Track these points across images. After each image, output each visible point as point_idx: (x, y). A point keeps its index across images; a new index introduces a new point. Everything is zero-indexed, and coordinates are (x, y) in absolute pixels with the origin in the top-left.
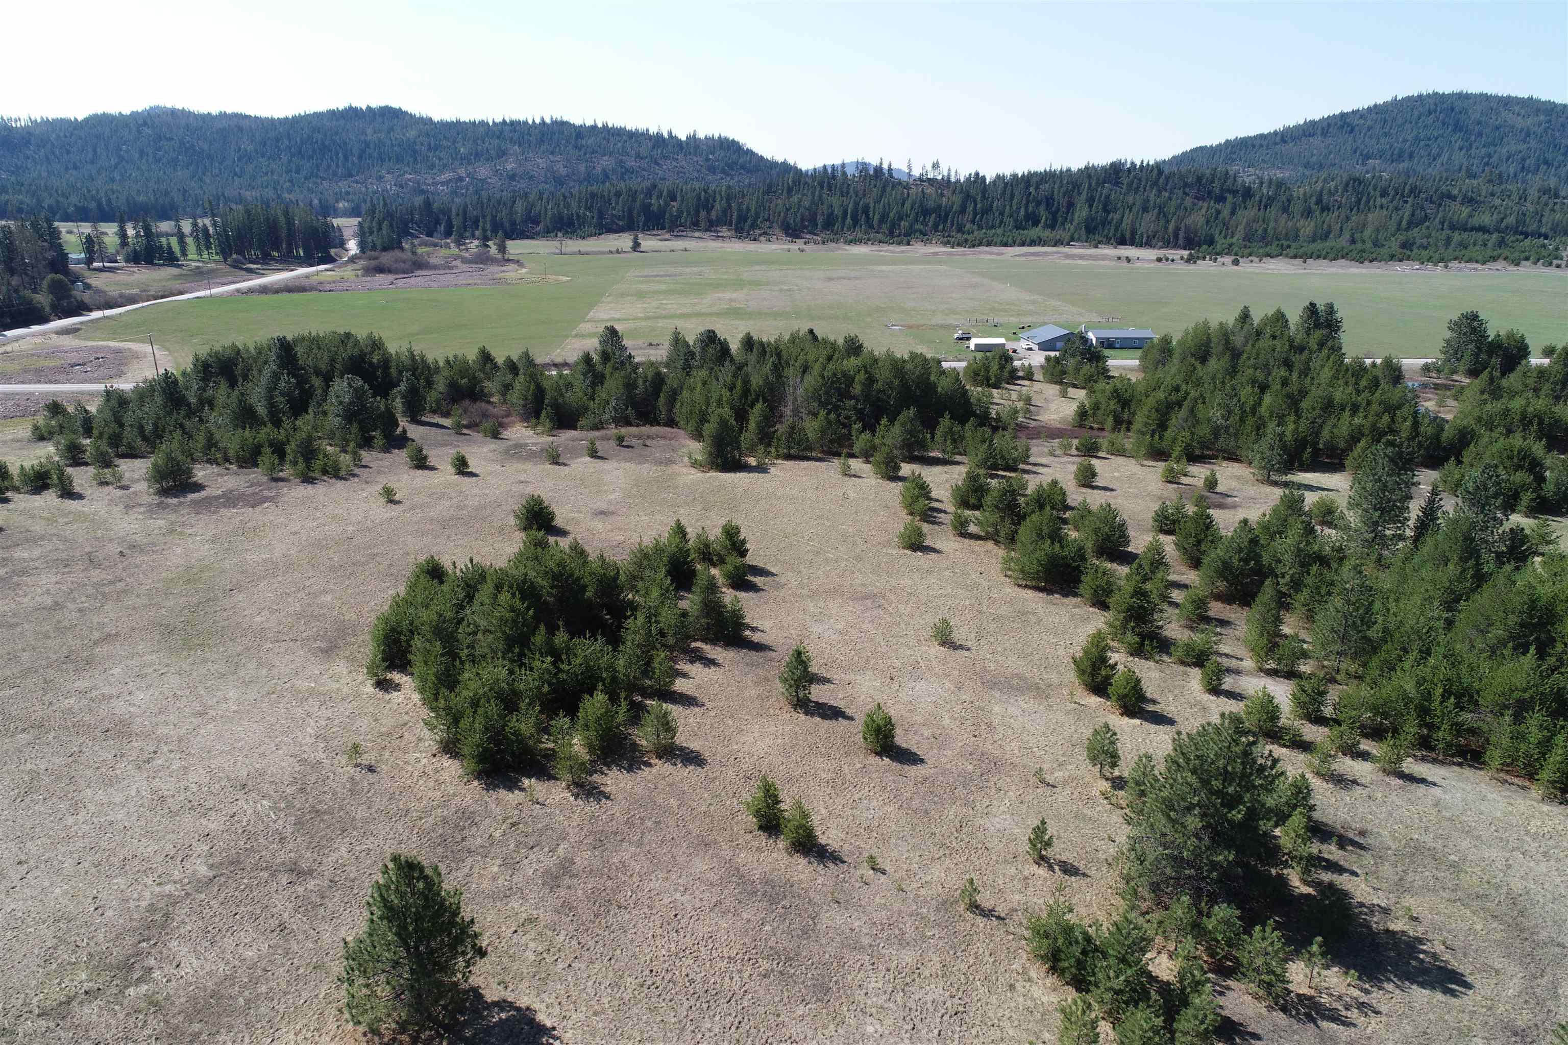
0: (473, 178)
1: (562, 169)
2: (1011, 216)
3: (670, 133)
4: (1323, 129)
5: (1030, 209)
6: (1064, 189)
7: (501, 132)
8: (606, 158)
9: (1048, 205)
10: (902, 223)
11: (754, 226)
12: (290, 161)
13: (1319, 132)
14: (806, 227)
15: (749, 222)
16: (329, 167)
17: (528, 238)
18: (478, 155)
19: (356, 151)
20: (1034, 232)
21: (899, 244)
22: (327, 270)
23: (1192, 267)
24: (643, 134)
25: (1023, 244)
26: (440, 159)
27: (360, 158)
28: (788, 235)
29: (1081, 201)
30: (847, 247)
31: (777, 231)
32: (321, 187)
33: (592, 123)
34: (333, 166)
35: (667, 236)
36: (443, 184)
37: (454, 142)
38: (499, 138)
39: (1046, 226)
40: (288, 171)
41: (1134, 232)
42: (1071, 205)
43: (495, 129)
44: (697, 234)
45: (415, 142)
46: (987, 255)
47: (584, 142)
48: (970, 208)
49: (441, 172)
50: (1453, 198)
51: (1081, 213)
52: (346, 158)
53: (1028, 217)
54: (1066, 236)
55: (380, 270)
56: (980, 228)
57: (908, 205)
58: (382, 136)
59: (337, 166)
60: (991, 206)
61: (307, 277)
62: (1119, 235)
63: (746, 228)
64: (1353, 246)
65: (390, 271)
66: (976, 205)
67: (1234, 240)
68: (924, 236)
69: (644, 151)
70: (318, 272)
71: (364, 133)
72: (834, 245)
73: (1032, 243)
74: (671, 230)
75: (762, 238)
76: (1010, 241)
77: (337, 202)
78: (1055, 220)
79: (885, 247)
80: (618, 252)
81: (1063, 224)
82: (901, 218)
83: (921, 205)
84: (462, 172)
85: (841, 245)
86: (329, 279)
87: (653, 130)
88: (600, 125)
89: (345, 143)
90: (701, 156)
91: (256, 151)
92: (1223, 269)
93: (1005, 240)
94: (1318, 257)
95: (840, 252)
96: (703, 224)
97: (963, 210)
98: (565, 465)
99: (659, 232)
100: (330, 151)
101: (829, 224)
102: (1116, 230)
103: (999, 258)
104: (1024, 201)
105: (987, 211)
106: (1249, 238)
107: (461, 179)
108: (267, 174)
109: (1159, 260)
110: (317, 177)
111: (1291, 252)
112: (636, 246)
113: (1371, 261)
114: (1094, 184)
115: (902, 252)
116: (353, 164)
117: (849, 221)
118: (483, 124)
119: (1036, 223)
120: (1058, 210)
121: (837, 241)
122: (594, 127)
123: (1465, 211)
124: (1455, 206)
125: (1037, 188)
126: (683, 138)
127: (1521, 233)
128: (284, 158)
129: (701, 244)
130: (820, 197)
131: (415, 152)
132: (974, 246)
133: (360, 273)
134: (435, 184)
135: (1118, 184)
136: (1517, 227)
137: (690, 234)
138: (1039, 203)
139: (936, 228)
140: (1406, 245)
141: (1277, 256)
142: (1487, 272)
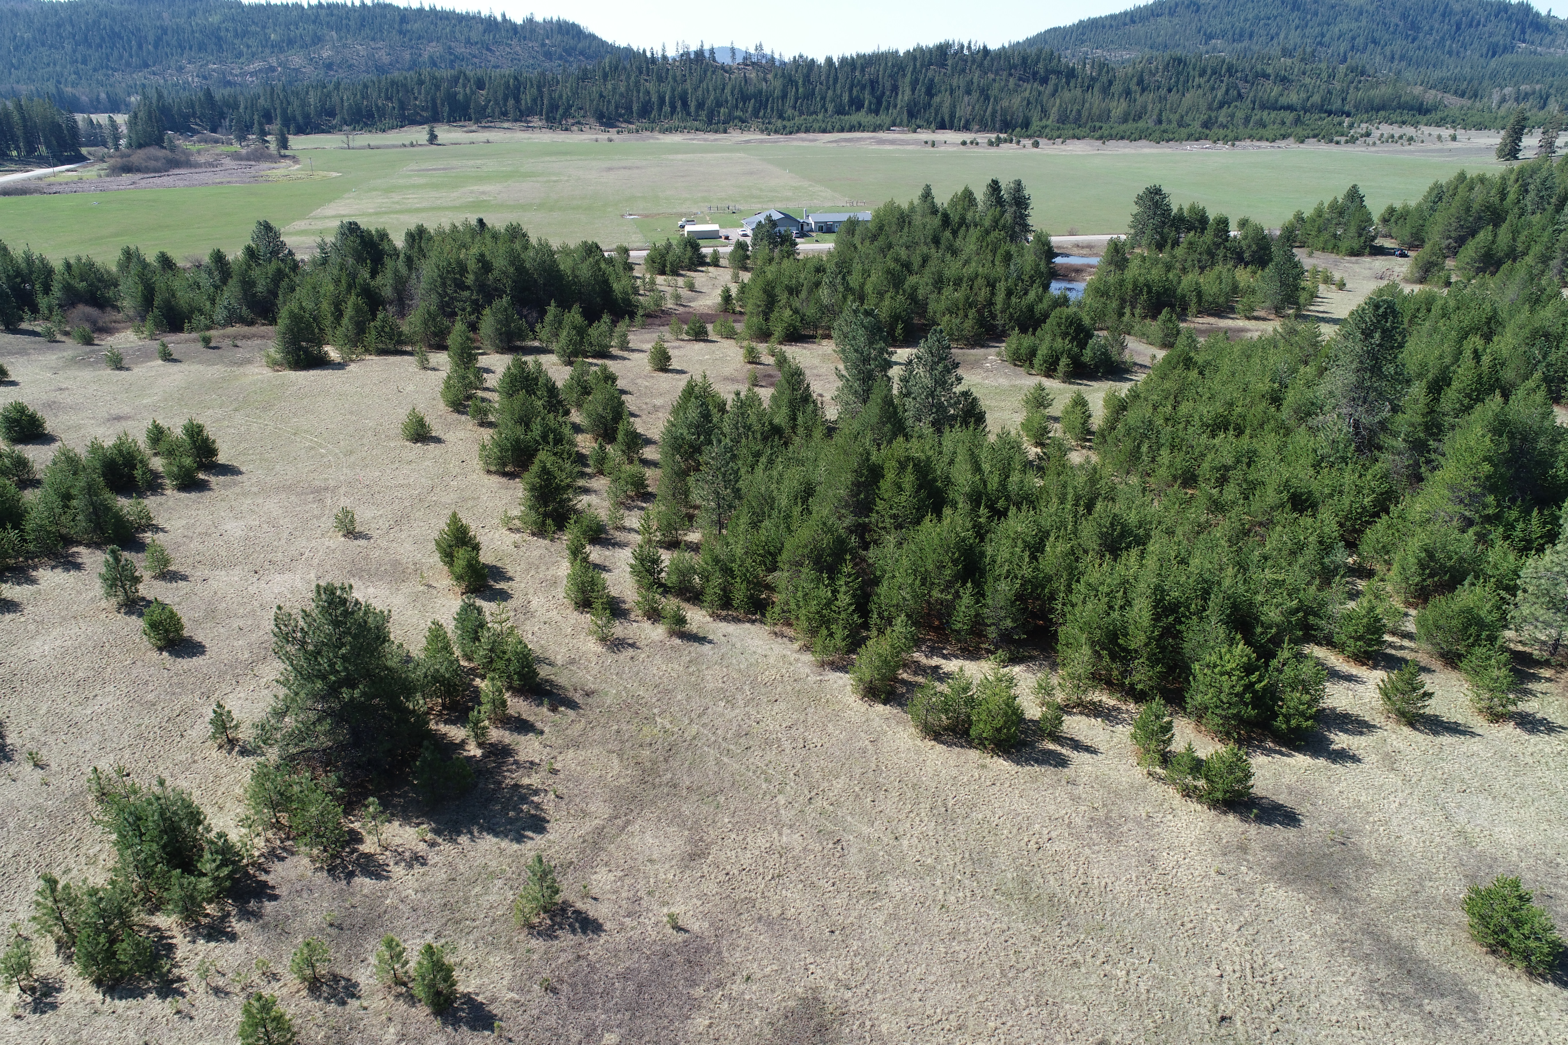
0: (284, 68)
1: (384, 57)
2: (833, 100)
3: (504, 16)
4: (1170, 8)
5: (855, 92)
6: (888, 71)
7: (317, 16)
8: (434, 44)
9: (873, 88)
10: (722, 110)
11: (566, 115)
12: (74, 51)
13: (1167, 10)
14: (621, 115)
15: (561, 111)
16: (121, 57)
17: (323, 132)
18: (291, 42)
19: (151, 38)
20: (855, 118)
21: (716, 132)
22: (68, 171)
23: (993, 150)
24: (474, 17)
25: (842, 130)
26: (248, 47)
27: (156, 47)
28: (602, 124)
29: (905, 86)
30: (661, 136)
31: (592, 121)
32: (112, 80)
33: (419, 6)
34: (126, 55)
35: (474, 128)
36: (251, 74)
37: (264, 27)
38: (314, 22)
39: (870, 111)
40: (74, 62)
41: (952, 116)
42: (895, 89)
43: (310, 12)
44: (506, 125)
45: (219, 28)
46: (801, 142)
47: (409, 27)
48: (792, 93)
49: (250, 62)
50: (1266, 76)
51: (905, 96)
52: (140, 47)
53: (852, 102)
54: (888, 120)
55: (128, 169)
56: (801, 113)
57: (728, 90)
58: (181, 21)
59: (131, 56)
60: (814, 90)
61: (40, 178)
62: (939, 119)
63: (558, 116)
64: (1157, 127)
65: (138, 170)
66: (797, 90)
67: (1049, 122)
68: (743, 124)
69: (474, 37)
70: (55, 175)
71: (160, 17)
72: (648, 133)
73: (851, 129)
74: (477, 121)
75: (575, 128)
76: (829, 127)
77: (129, 95)
78: (879, 103)
79: (701, 135)
80: (412, 145)
81: (888, 109)
82: (719, 105)
83: (741, 91)
84: (273, 61)
85: (656, 134)
86: (66, 180)
87: (485, 13)
88: (427, 8)
89: (139, 30)
90: (536, 41)
91: (34, 38)
92: (1024, 151)
93: (823, 126)
94: (1122, 138)
95: (651, 141)
96: (511, 116)
97: (784, 96)
98: (128, 369)
99: (467, 123)
100: (122, 38)
101: (645, 112)
102: (936, 115)
103: (812, 144)
104: (847, 86)
105: (809, 95)
106: (1063, 119)
107: (272, 69)
108: (49, 65)
109: (964, 143)
110: (107, 67)
111: (1098, 134)
112: (433, 138)
113: (1168, 141)
114: (918, 64)
115: (716, 140)
116: (149, 52)
117: (667, 109)
118: (298, 7)
119: (859, 106)
120: (883, 93)
121: (652, 130)
122: (421, 10)
123: (1276, 90)
124: (1269, 84)
125: (863, 70)
126: (519, 22)
127: (1326, 112)
128: (68, 47)
129: (508, 135)
130: (637, 83)
131: (219, 38)
132: (791, 133)
133: (102, 173)
134: (243, 74)
135: (943, 65)
136: (1323, 106)
137: (498, 124)
138: (863, 88)
139: (756, 114)
140: (1206, 125)
141: (1084, 137)
142: (1269, 150)
